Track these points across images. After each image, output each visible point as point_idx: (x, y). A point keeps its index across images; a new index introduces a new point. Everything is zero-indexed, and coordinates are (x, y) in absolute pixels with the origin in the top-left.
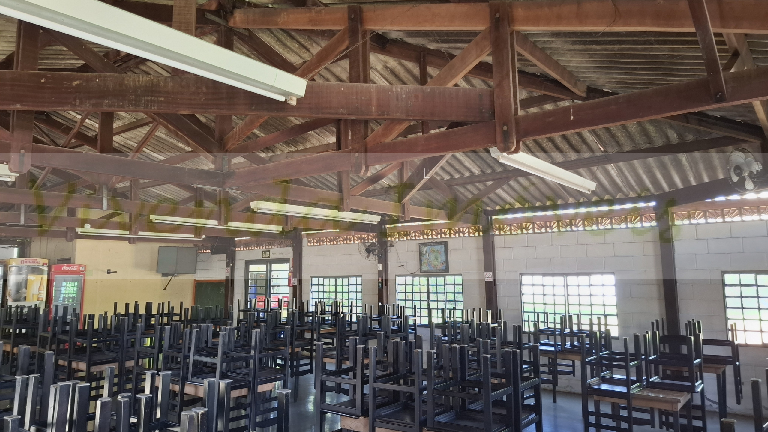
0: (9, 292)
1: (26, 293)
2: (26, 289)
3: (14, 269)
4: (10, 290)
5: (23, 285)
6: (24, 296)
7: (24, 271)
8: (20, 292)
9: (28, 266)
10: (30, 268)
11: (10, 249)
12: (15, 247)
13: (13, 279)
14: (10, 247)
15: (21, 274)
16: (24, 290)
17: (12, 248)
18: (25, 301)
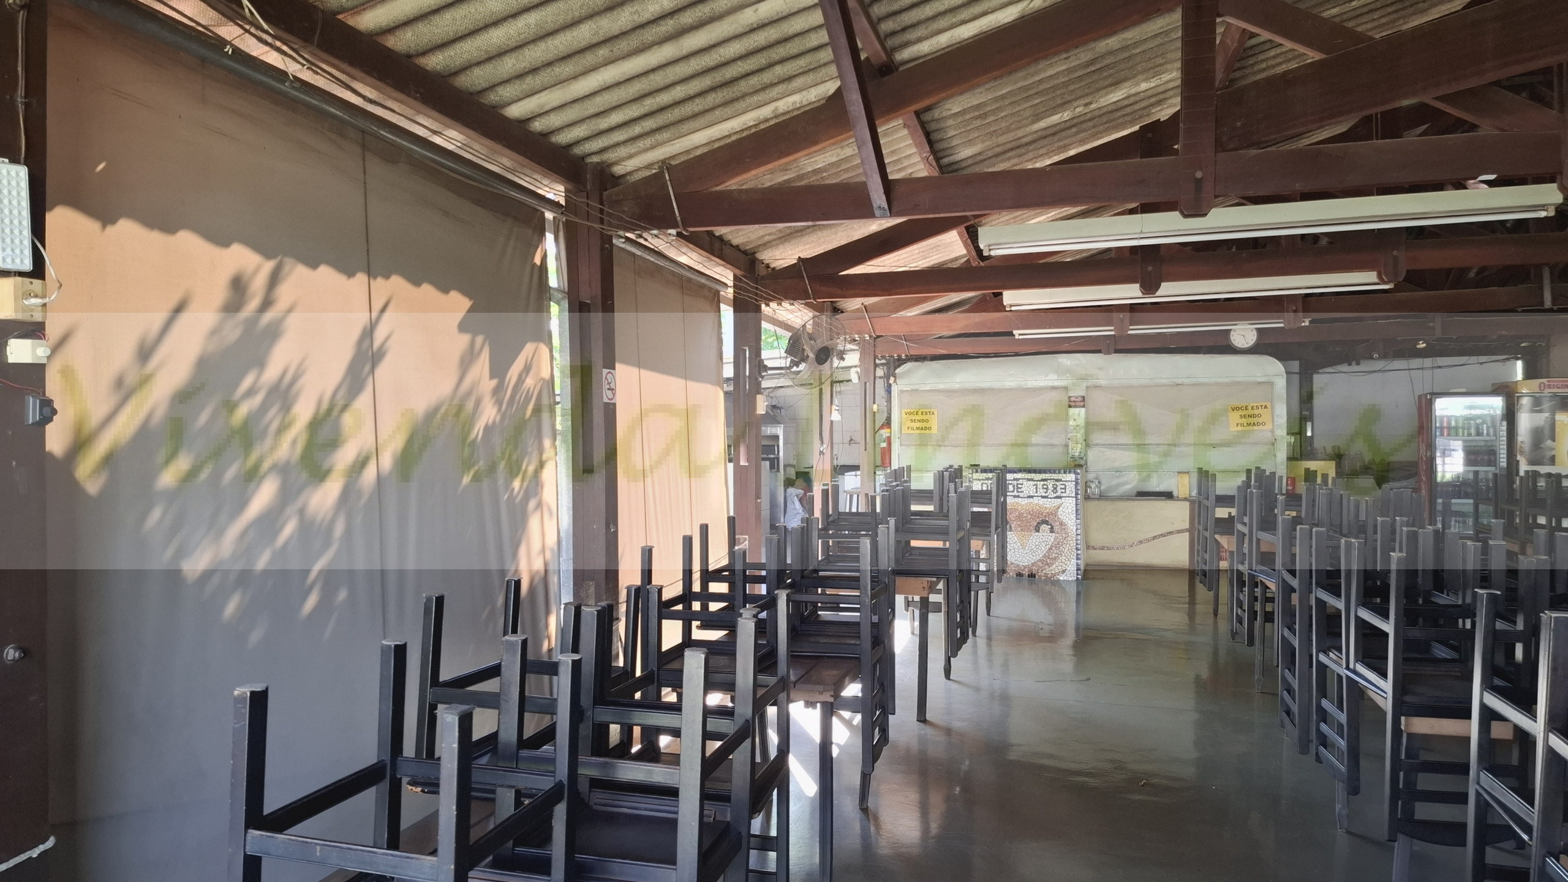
0: (1521, 447)
1: (1554, 449)
2: (1554, 441)
3: (1525, 401)
4: (1522, 442)
5: (1547, 432)
6: (1549, 454)
7: (1546, 405)
8: (1542, 446)
9: (1555, 395)
10: (1558, 398)
11: (1508, 363)
12: (1518, 359)
13: (1525, 421)
14: (1508, 359)
15: (1540, 411)
16: (1549, 443)
17: (1513, 361)
18: (1554, 465)
